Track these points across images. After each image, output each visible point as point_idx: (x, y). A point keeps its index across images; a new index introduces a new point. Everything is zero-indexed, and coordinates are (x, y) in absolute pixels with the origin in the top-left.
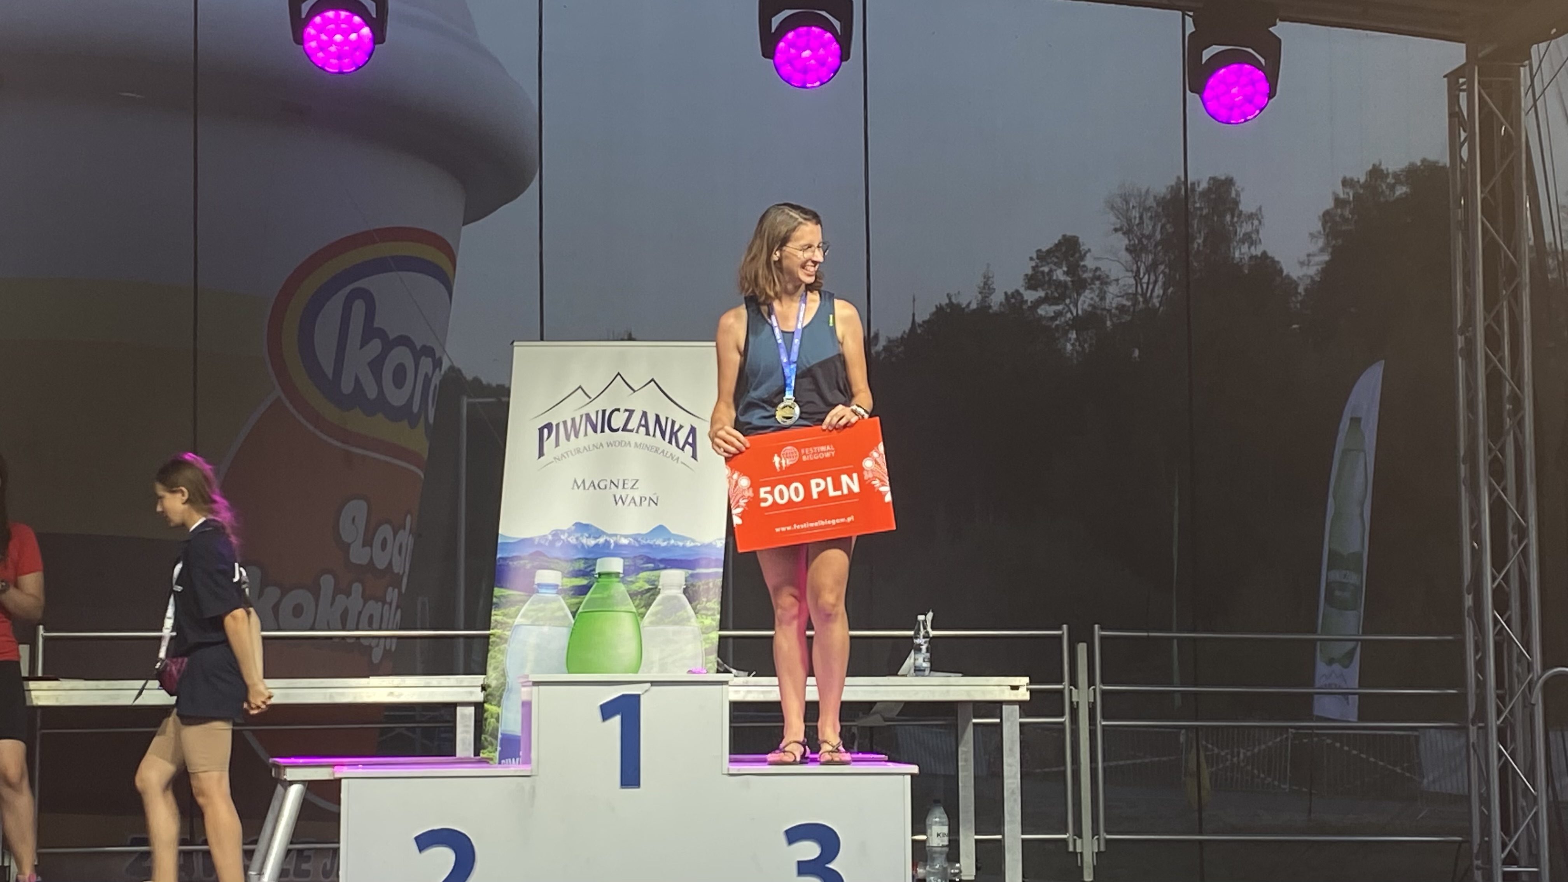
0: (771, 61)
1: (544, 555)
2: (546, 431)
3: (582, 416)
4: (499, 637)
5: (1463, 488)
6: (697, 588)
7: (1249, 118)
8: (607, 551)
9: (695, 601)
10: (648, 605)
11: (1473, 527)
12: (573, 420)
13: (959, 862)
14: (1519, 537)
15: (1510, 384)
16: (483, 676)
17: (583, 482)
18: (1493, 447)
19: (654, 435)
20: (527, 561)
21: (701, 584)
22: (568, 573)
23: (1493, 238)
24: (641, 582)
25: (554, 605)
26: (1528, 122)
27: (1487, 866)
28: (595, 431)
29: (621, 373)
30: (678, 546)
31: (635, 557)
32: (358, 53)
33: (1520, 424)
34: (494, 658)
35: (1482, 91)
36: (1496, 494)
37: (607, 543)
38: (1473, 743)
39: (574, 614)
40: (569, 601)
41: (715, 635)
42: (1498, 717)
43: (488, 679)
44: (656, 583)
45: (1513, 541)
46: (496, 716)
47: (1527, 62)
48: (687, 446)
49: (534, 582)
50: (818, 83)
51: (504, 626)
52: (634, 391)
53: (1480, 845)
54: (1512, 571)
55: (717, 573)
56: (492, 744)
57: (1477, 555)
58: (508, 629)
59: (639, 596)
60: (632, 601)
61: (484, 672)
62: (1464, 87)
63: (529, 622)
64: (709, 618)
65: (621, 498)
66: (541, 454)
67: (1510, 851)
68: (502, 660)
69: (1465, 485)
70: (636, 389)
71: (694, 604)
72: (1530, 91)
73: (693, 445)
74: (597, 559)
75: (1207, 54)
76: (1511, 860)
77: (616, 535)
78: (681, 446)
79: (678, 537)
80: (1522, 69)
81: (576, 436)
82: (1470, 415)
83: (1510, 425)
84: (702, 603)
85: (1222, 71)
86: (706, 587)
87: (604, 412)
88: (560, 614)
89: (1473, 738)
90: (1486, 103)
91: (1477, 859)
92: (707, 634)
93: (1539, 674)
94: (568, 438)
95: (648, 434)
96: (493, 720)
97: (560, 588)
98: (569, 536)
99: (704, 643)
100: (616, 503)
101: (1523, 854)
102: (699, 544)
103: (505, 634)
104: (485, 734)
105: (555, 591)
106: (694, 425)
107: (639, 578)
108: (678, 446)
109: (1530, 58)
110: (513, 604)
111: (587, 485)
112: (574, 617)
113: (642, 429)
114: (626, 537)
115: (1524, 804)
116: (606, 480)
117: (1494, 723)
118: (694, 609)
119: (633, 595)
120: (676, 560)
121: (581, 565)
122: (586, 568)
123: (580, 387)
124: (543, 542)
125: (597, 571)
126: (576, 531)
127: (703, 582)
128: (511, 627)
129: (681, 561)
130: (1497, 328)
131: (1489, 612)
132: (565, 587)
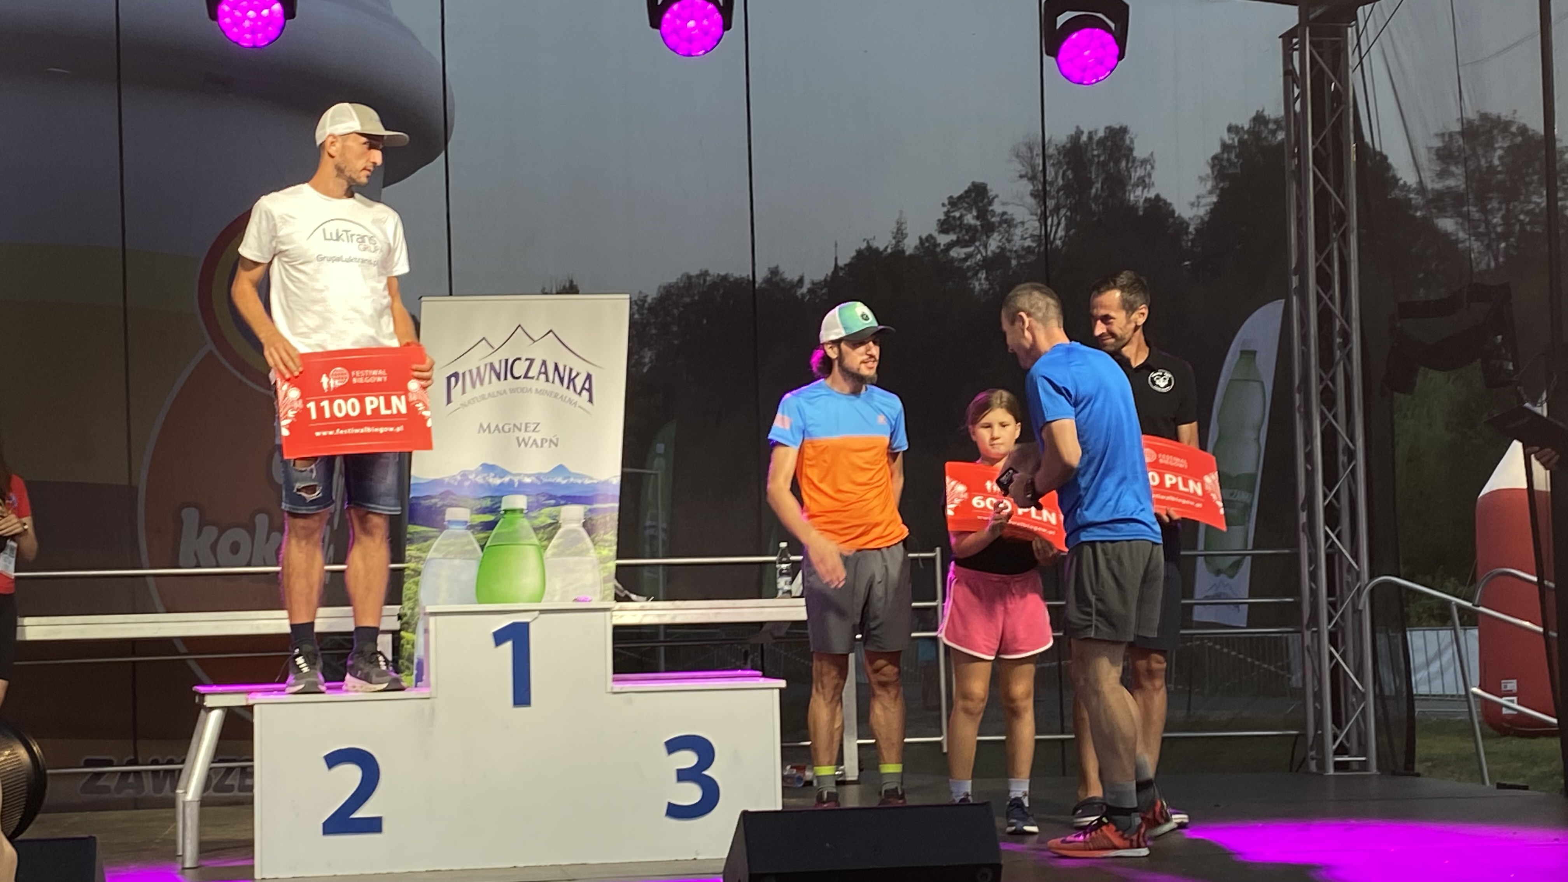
0: (658, 31)
1: (453, 494)
2: (453, 380)
3: (486, 365)
4: (413, 570)
5: (1298, 416)
6: (594, 522)
7: (1100, 78)
8: (511, 489)
9: (593, 533)
10: (550, 538)
11: (1307, 450)
12: (478, 368)
13: (842, 764)
14: (1348, 459)
15: (1340, 321)
16: (399, 607)
17: (489, 426)
18: (1324, 375)
19: (553, 382)
20: (438, 500)
21: (598, 518)
22: (476, 510)
23: (1324, 186)
24: (543, 517)
25: (465, 540)
26: (1355, 78)
27: (1320, 757)
28: (499, 378)
29: (522, 325)
30: (577, 484)
31: (538, 495)
32: (270, 29)
33: (1349, 356)
34: (409, 589)
35: (1314, 52)
36: (1327, 421)
37: (511, 483)
38: (1308, 647)
39: (482, 547)
40: (478, 536)
41: (612, 565)
42: (1330, 622)
43: (403, 608)
44: (557, 518)
45: (1343, 462)
46: (411, 643)
47: (1353, 23)
48: (584, 392)
49: (444, 519)
50: (703, 51)
51: (417, 560)
52: (535, 342)
53: (1314, 737)
54: (1342, 490)
55: (613, 507)
56: (408, 668)
57: (1310, 475)
58: (422, 562)
59: (542, 530)
60: (537, 534)
61: (400, 603)
62: (1297, 46)
63: (441, 556)
64: (607, 549)
65: (523, 440)
66: (449, 401)
67: (1341, 742)
68: (416, 592)
69: (1299, 412)
70: (536, 339)
71: (593, 536)
72: (1357, 49)
73: (590, 390)
74: (503, 496)
75: (1061, 20)
76: (1341, 750)
77: (519, 475)
78: (578, 390)
79: (577, 476)
80: (1349, 29)
81: (482, 383)
82: (1303, 348)
83: (1341, 357)
84: (600, 536)
85: (1074, 36)
86: (603, 520)
87: (507, 361)
88: (469, 548)
89: (1308, 641)
90: (1317, 62)
91: (1312, 750)
92: (605, 563)
93: (1367, 584)
94: (473, 385)
95: (547, 380)
96: (409, 646)
97: (469, 524)
98: (476, 476)
99: (601, 572)
100: (520, 445)
101: (1354, 744)
102: (595, 481)
103: (418, 569)
104: (403, 659)
105: (465, 527)
106: (591, 373)
107: (542, 514)
108: (575, 390)
109: (1356, 19)
110: (426, 539)
111: (493, 428)
112: (482, 550)
113: (543, 377)
114: (529, 476)
115: (1354, 700)
116: (509, 424)
117: (1326, 628)
118: (593, 540)
119: (536, 529)
120: (575, 497)
121: (488, 503)
122: (493, 505)
123: (484, 339)
124: (452, 482)
125: (503, 508)
126: (483, 471)
127: (600, 516)
128: (424, 560)
129: (580, 497)
130: (1327, 268)
131: (1321, 527)
132: (474, 523)
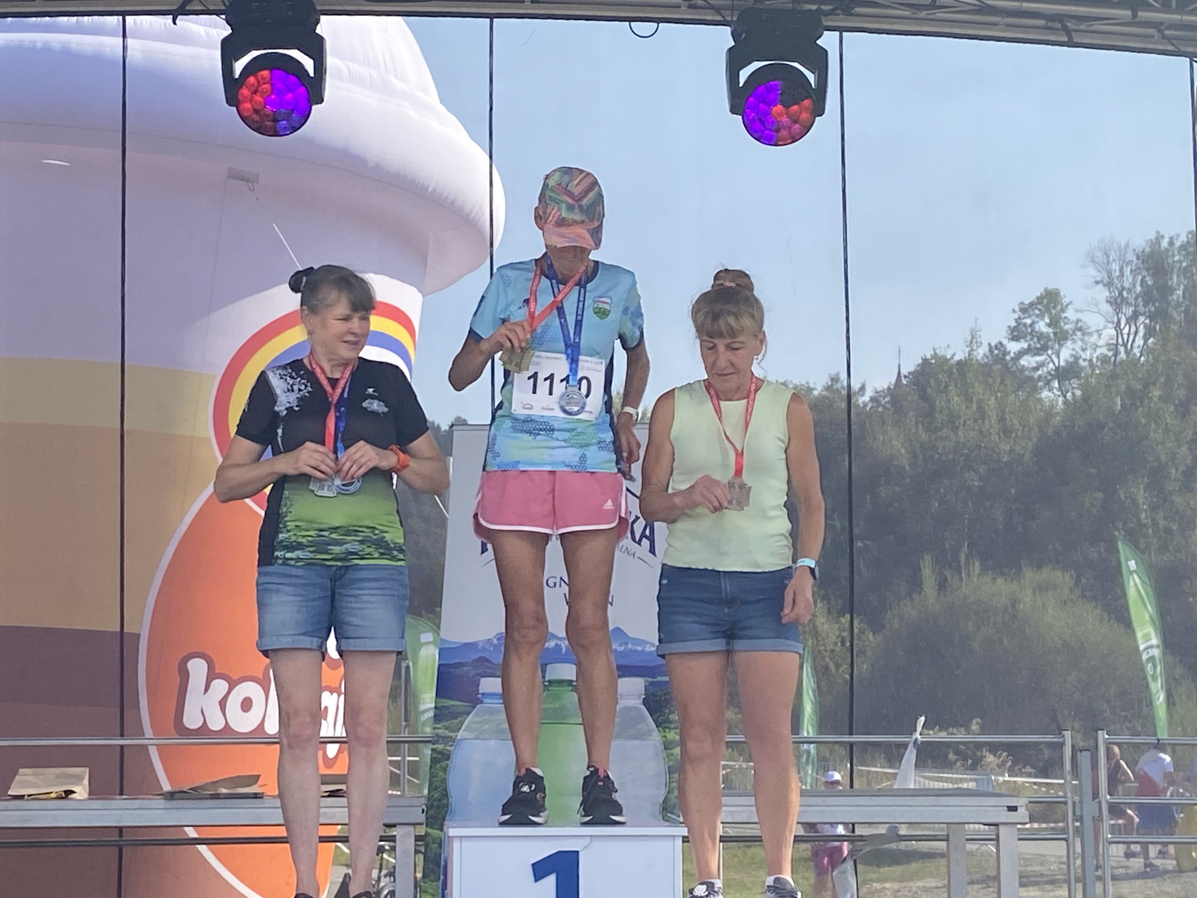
1: (488, 661)
4: (440, 753)
6: (658, 698)
8: (557, 657)
9: (656, 712)
20: (469, 668)
21: (662, 694)
30: (636, 651)
37: (557, 648)
46: (439, 841)
48: (644, 540)
49: (478, 690)
51: (445, 740)
58: (450, 743)
64: (673, 731)
68: (445, 779)
71: (655, 716)
73: (652, 540)
78: (637, 539)
79: (635, 641)
84: (664, 716)
92: (670, 748)
96: (435, 845)
99: (666, 760)
103: (447, 750)
108: (633, 539)
110: (455, 715)
116: (555, 577)
118: (655, 721)
120: (633, 667)
124: (487, 647)
127: (664, 691)
128: (454, 742)
129: (640, 667)
